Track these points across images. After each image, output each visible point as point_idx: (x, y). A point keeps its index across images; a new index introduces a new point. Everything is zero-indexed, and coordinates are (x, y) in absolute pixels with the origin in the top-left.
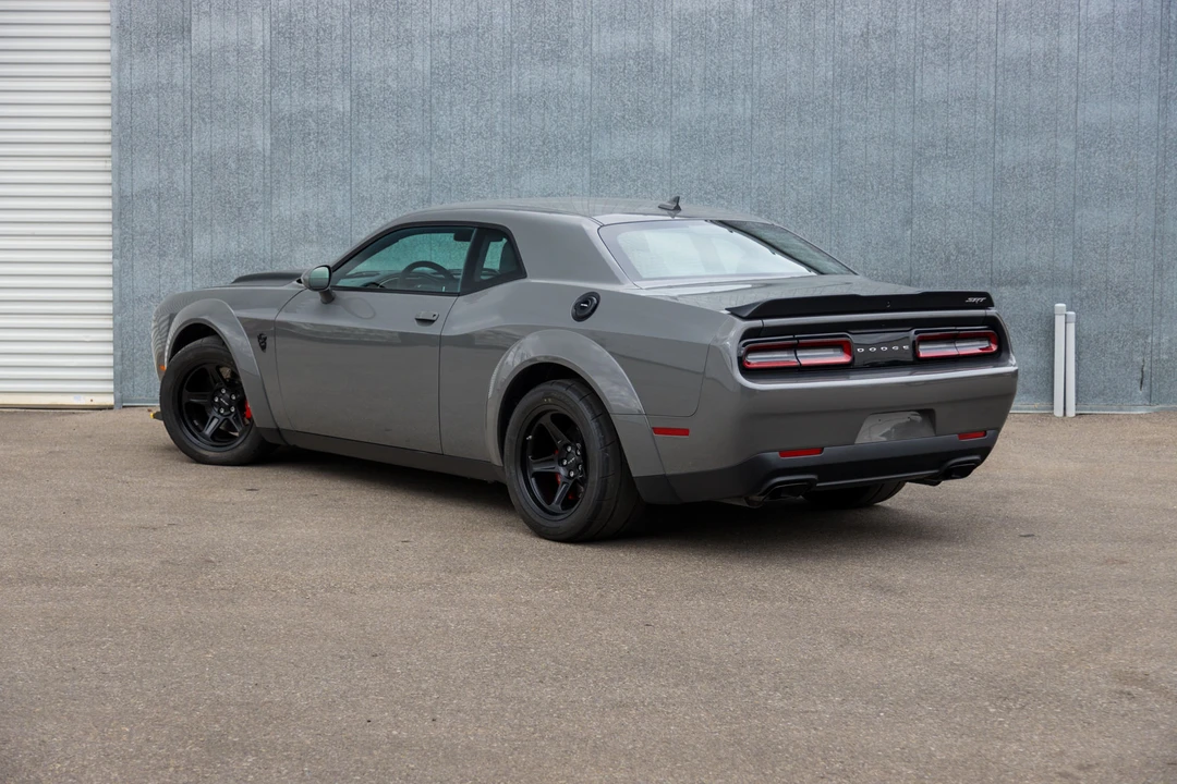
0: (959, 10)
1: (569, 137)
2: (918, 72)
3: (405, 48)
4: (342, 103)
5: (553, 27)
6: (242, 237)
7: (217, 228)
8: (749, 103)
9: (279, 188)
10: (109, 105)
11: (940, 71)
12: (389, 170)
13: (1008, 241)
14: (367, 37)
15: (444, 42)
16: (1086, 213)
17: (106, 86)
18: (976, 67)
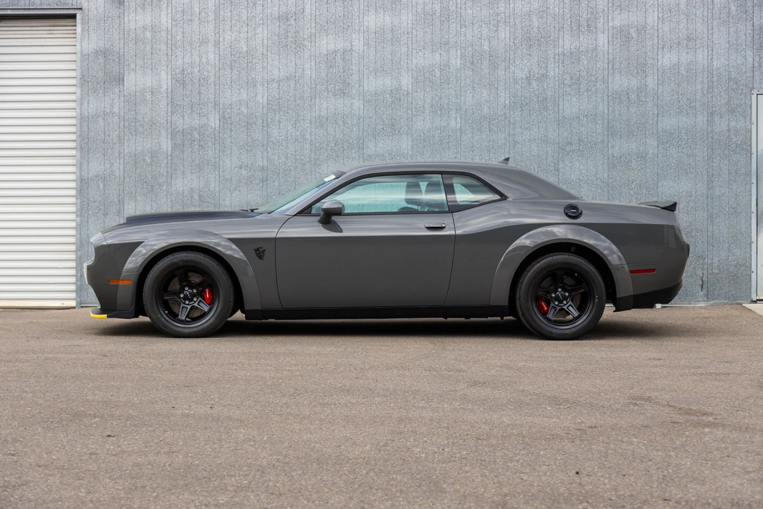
0: (585, 62)
1: (351, 141)
2: (561, 100)
3: (252, 89)
4: (214, 122)
5: (340, 76)
6: (154, 204)
7: (139, 198)
8: (459, 119)
9: (176, 174)
10: (75, 125)
11: (574, 99)
12: (242, 162)
14: (229, 82)
15: (275, 85)
16: (665, 183)
17: (73, 114)
18: (596, 97)
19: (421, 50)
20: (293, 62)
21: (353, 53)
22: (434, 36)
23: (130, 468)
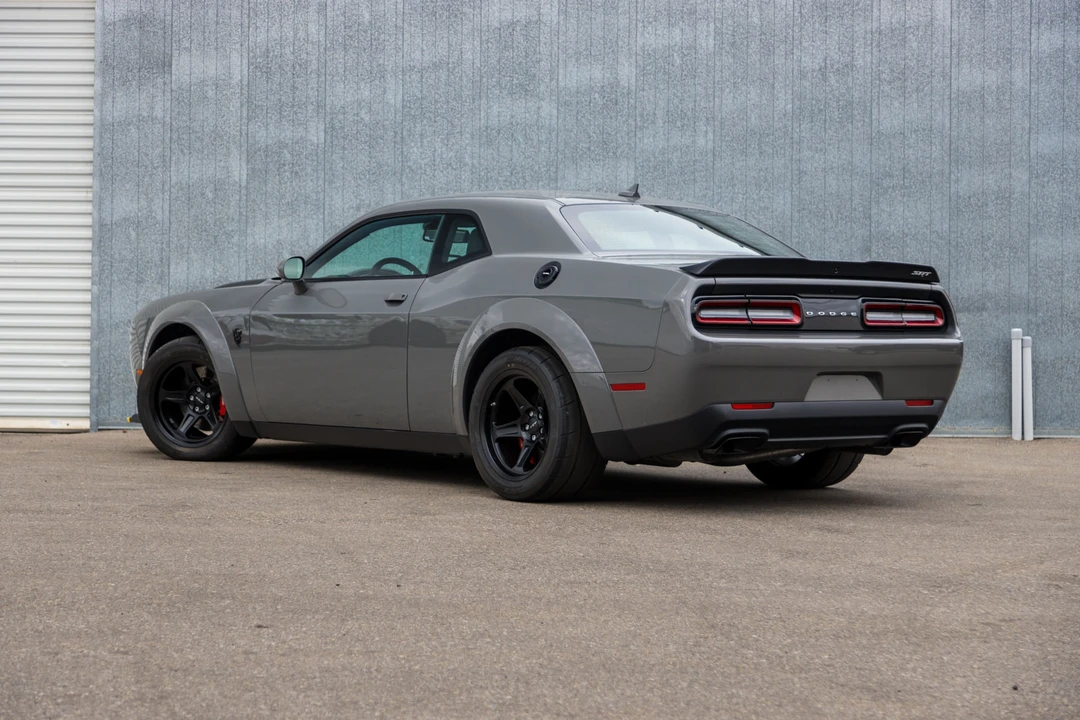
0: (914, 45)
1: (537, 168)
2: (874, 104)
3: (377, 82)
4: (316, 134)
5: (521, 63)
6: (218, 265)
7: (194, 256)
8: (711, 136)
9: (254, 217)
10: (91, 137)
11: (896, 104)
12: (361, 200)
13: (964, 268)
14: (341, 71)
15: (416, 77)
16: (1040, 241)
17: (89, 119)
18: (932, 100)
19: (650, 23)
20: (445, 40)
21: (542, 25)
23: (317, 675)
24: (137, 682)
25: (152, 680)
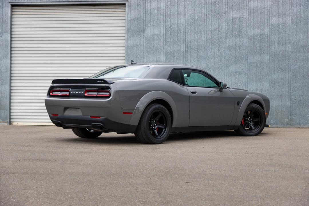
1: (242, 56)
3: (199, 34)
4: (183, 48)
5: (238, 28)
8: (290, 47)
10: (124, 50)
14: (190, 32)
15: (210, 33)
17: (124, 45)
19: (273, 17)
20: (218, 23)
21: (244, 18)
22: (279, 11)
23: (206, 196)
24: (160, 198)
25: (164, 197)
